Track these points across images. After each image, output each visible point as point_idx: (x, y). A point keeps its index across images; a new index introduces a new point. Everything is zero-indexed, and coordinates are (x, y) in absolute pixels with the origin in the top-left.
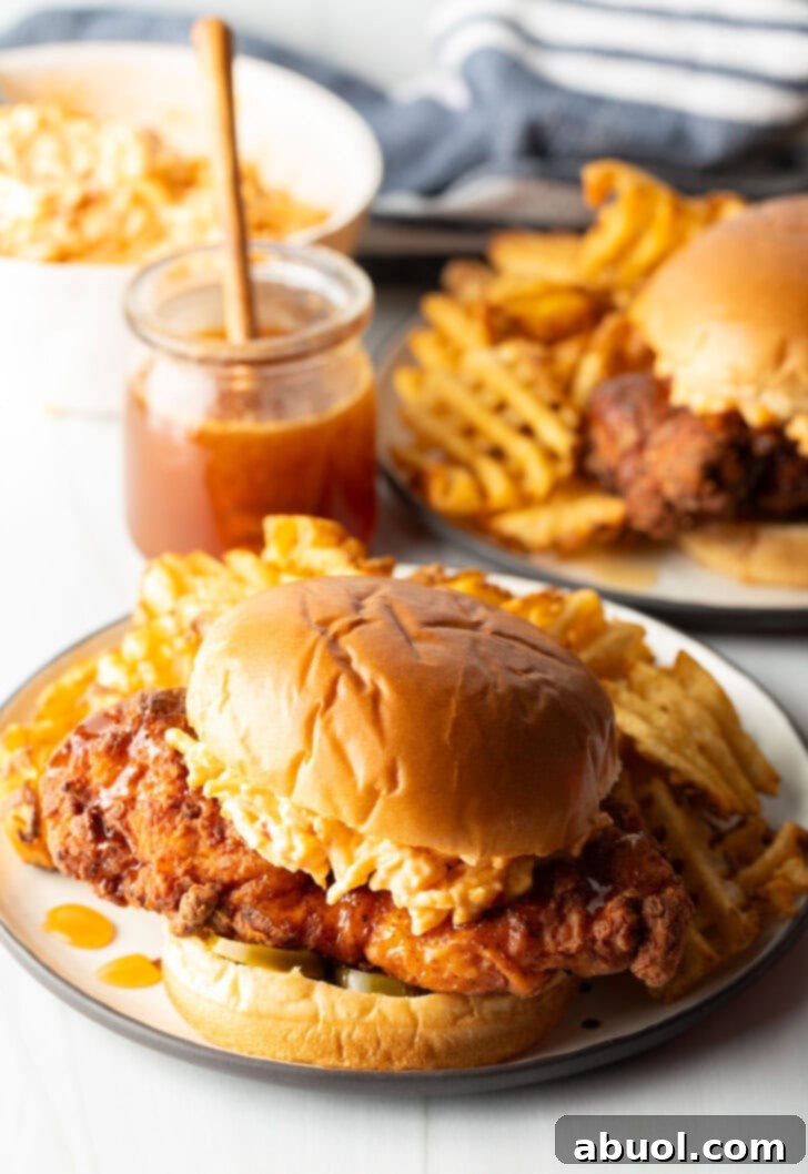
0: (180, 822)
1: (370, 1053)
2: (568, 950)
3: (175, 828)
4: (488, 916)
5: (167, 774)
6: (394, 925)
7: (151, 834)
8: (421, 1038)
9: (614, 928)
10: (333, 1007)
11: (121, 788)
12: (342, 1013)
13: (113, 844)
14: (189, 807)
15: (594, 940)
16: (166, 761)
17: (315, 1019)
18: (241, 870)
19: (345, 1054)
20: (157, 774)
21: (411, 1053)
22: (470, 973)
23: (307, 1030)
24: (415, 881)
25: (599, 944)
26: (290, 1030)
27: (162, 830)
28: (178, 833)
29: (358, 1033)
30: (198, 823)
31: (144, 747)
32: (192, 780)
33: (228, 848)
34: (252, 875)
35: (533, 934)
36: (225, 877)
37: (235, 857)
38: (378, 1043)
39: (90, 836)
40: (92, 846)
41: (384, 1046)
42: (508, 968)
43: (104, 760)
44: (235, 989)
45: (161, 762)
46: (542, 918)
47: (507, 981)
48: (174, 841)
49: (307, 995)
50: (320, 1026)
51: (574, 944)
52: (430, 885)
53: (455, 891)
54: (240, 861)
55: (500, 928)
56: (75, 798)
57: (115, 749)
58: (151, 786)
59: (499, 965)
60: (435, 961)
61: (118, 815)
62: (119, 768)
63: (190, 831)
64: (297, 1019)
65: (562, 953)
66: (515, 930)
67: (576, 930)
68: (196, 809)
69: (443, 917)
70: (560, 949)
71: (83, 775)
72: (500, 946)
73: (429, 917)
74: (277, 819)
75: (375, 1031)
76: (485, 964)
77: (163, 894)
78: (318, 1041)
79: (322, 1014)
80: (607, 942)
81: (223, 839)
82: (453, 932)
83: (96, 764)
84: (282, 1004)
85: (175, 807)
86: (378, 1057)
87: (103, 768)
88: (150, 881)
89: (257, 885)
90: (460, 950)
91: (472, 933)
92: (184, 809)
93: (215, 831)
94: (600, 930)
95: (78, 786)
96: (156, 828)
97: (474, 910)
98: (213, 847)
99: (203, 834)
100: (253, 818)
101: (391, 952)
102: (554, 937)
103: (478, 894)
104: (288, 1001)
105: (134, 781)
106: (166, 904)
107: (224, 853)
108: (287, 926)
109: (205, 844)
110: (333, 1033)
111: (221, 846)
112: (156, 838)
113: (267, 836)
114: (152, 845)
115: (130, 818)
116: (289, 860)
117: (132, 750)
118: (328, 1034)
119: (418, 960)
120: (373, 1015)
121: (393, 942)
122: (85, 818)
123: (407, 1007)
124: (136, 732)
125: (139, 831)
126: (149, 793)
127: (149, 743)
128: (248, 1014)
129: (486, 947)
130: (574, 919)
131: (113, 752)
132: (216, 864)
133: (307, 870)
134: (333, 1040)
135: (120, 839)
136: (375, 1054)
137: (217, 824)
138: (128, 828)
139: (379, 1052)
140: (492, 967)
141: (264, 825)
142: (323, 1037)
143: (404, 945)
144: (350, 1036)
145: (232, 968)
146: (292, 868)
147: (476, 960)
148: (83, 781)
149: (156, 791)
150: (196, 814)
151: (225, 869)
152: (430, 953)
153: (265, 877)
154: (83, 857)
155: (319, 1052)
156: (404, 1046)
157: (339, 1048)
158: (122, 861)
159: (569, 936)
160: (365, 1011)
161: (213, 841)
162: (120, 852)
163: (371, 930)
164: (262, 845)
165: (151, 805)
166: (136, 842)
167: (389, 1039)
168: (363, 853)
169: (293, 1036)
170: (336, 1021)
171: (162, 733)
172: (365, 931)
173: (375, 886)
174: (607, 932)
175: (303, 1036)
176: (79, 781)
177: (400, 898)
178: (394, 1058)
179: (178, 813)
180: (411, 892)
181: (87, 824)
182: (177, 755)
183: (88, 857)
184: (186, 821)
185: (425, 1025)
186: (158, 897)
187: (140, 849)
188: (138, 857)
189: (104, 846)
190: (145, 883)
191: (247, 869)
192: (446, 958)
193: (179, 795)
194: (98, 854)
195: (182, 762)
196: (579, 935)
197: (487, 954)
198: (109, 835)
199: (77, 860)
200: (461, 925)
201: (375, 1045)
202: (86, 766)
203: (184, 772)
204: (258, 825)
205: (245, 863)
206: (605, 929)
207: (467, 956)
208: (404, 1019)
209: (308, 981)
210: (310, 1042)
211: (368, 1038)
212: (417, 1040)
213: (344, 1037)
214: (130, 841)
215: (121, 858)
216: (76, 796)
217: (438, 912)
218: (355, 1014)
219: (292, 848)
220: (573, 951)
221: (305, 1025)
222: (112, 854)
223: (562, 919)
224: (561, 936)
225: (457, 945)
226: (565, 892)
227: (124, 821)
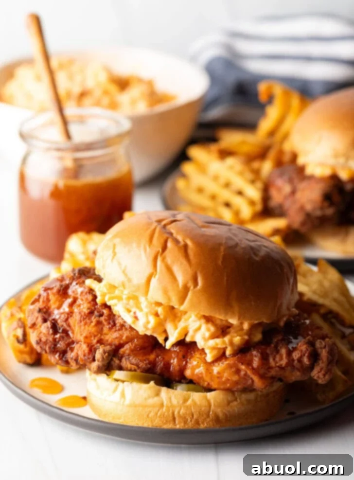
0: (94, 319)
1: (189, 420)
2: (281, 365)
3: (92, 322)
4: (243, 351)
5: (87, 299)
6: (198, 358)
7: (80, 327)
8: (213, 411)
9: (303, 354)
10: (170, 398)
11: (65, 308)
12: (175, 401)
13: (62, 335)
14: (98, 312)
15: (293, 360)
16: (86, 293)
17: (162, 405)
18: (124, 338)
19: (177, 422)
20: (82, 300)
21: (208, 420)
22: (235, 378)
23: (159, 411)
24: (207, 334)
25: (296, 362)
26: (150, 412)
27: (86, 324)
28: (93, 324)
29: (182, 411)
30: (102, 319)
31: (76, 289)
32: (99, 300)
33: (117, 328)
34: (130, 340)
35: (264, 358)
36: (116, 342)
37: (121, 332)
38: (193, 415)
39: (51, 331)
40: (52, 336)
41: (195, 417)
42: (254, 374)
43: (57, 296)
44: (123, 395)
45: (84, 294)
46: (268, 351)
47: (253, 381)
48: (91, 328)
49: (158, 394)
50: (164, 409)
51: (284, 362)
52: (213, 336)
53: (227, 339)
54: (123, 334)
55: (248, 357)
56: (43, 316)
57: (61, 291)
58: (79, 306)
59: (249, 372)
60: (218, 373)
61: (64, 320)
62: (64, 299)
63: (99, 323)
64: (153, 406)
65: (278, 367)
66: (256, 356)
67: (284, 356)
68: (101, 313)
69: (221, 352)
70: (278, 365)
71: (47, 305)
72: (249, 364)
73: (215, 352)
74: (141, 310)
75: (191, 409)
76: (242, 373)
77: (87, 354)
78: (164, 415)
79: (165, 403)
80: (300, 360)
81: (115, 325)
82: (226, 358)
83: (52, 298)
84: (146, 399)
85: (91, 313)
86: (193, 422)
87: (56, 300)
88: (80, 350)
89: (132, 344)
90: (230, 366)
91: (235, 358)
92: (96, 313)
93: (111, 322)
94: (296, 355)
95: (45, 310)
96: (83, 323)
97: (236, 348)
98: (110, 329)
99: (105, 323)
100: (129, 311)
101: (197, 371)
102: (274, 359)
103: (237, 340)
104: (149, 397)
105: (71, 305)
106: (89, 358)
107: (116, 331)
108: (147, 362)
109: (106, 329)
110: (171, 411)
111: (114, 328)
112: (83, 328)
113: (136, 318)
114: (80, 332)
115: (71, 321)
116: (147, 329)
117: (70, 292)
118: (168, 411)
119: (210, 373)
120: (189, 402)
121: (198, 366)
122: (49, 324)
123: (206, 397)
124: (71, 283)
125: (74, 326)
126: (79, 308)
127: (77, 287)
128: (130, 406)
129: (242, 364)
130: (283, 351)
131: (61, 293)
132: (112, 336)
133: (155, 335)
134: (171, 415)
135: (65, 332)
136: (191, 421)
137: (112, 317)
138: (69, 325)
139: (193, 420)
140: (246, 374)
141: (135, 313)
142: (166, 414)
143: (203, 366)
144: (179, 412)
145: (120, 384)
146: (149, 333)
147: (238, 371)
148: (47, 307)
149: (82, 307)
150: (101, 315)
151: (116, 338)
152: (216, 369)
153: (136, 340)
154: (48, 342)
155: (165, 421)
156: (205, 416)
157: (174, 419)
158: (66, 343)
159: (281, 359)
160: (186, 400)
161: (110, 326)
162: (65, 338)
163: (187, 363)
164: (134, 322)
165: (80, 313)
166: (73, 333)
167: (198, 413)
168: (182, 325)
169: (152, 414)
170: (172, 406)
171: (84, 282)
172: (184, 363)
173: (188, 339)
174: (300, 355)
175: (156, 414)
176: (45, 307)
177: (200, 344)
178: (200, 423)
179: (93, 316)
180: (206, 340)
181: (50, 326)
182: (91, 291)
183: (50, 342)
184: (97, 318)
185: (214, 405)
186: (84, 355)
187: (75, 335)
188: (74, 339)
189: (58, 336)
190: (78, 350)
191: (127, 337)
192: (224, 371)
193: (93, 308)
194: (55, 340)
195: (94, 293)
196: (286, 358)
197: (243, 367)
198: (60, 331)
199: (46, 343)
200: (230, 355)
201: (191, 416)
202: (48, 300)
203: (95, 297)
204: (132, 313)
205: (126, 334)
206: (298, 354)
207: (233, 370)
208: (204, 403)
209: (158, 387)
210: (159, 417)
211: (188, 413)
212: (211, 413)
213: (176, 413)
214: (70, 333)
215: (66, 341)
216: (44, 315)
217: (219, 349)
218: (181, 402)
219: (148, 322)
220: (284, 365)
221: (157, 409)
222: (61, 339)
223: (278, 352)
224: (277, 359)
225: (228, 364)
226: (278, 340)
227: (67, 322)
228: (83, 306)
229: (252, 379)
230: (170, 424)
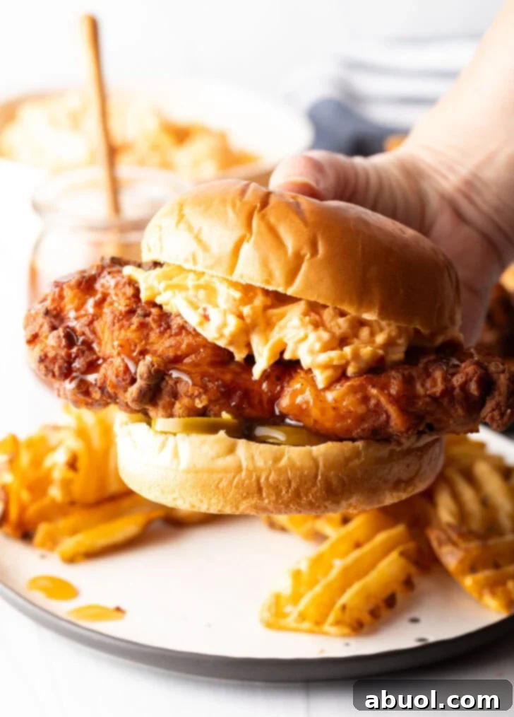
0: (135, 320)
1: (284, 492)
2: (434, 394)
3: (131, 324)
4: (376, 369)
5: (124, 294)
6: (302, 378)
7: (112, 332)
8: (322, 475)
9: (468, 378)
10: (252, 458)
11: (90, 306)
12: (260, 463)
13: (81, 347)
14: (142, 310)
15: (453, 388)
16: (124, 285)
17: (239, 469)
18: (184, 346)
19: (264, 495)
20: (117, 295)
21: (315, 489)
22: (361, 410)
23: (234, 478)
24: (318, 346)
25: (457, 391)
26: (221, 480)
27: (122, 327)
28: (134, 327)
29: (273, 477)
30: (149, 320)
31: (107, 282)
32: (144, 296)
33: (173, 332)
34: (193, 350)
35: (408, 381)
36: (171, 354)
37: (178, 338)
38: (289, 483)
39: (64, 342)
40: (65, 350)
41: (294, 485)
42: (390, 402)
43: (76, 291)
44: (176, 454)
45: (120, 286)
46: (414, 373)
47: (388, 417)
48: (130, 334)
49: (232, 450)
50: (244, 474)
51: (439, 388)
52: (327, 347)
53: (348, 350)
54: (183, 340)
55: (383, 379)
56: (51, 322)
57: (84, 283)
58: (111, 304)
59: (383, 400)
60: (336, 401)
61: (87, 323)
62: (87, 297)
63: (143, 326)
64: (225, 471)
65: (430, 396)
66: (395, 378)
67: (439, 380)
68: (148, 312)
69: (340, 371)
70: (428, 392)
71: (59, 305)
72: (384, 388)
73: (329, 373)
74: (216, 306)
75: (287, 474)
76: (373, 402)
77: (121, 374)
78: (243, 485)
79: (244, 464)
80: (464, 386)
81: (169, 327)
82: (348, 378)
83: (68, 294)
84: (213, 459)
85: (131, 312)
86: (290, 495)
87: (75, 296)
88: (108, 372)
89: (196, 357)
90: (354, 390)
91: (362, 378)
92: (139, 311)
93: (163, 323)
94: (457, 380)
95: (55, 313)
96: (117, 326)
97: (363, 365)
98: (162, 333)
99: (154, 325)
100: (196, 307)
101: (299, 400)
102: (423, 385)
103: (366, 351)
104: (218, 456)
105: (99, 304)
106: (124, 380)
107: (171, 336)
108: (220, 382)
109: (153, 336)
110: (254, 478)
111: (168, 331)
112: (116, 333)
113: (206, 318)
114: (109, 343)
115: (97, 324)
116: (222, 336)
117: (98, 286)
118: (250, 478)
119: (321, 401)
120: (283, 462)
121: (302, 392)
122: (60, 332)
123: (310, 453)
124: (99, 274)
125: (103, 332)
126: (111, 307)
127: (108, 277)
128: (188, 471)
129: (374, 386)
130: (438, 375)
131: (82, 287)
132: (164, 345)
134: (254, 484)
135: (88, 345)
136: (287, 492)
137: (164, 317)
138: (94, 332)
139: (290, 491)
140: (378, 404)
141: (205, 310)
142: (247, 482)
143: (310, 391)
144: (267, 478)
145: (171, 438)
146: (222, 343)
147: (366, 399)
148: (58, 309)
149: (116, 304)
150: (147, 315)
151: (171, 346)
152: (330, 396)
153: (202, 350)
154: (59, 357)
155: (245, 494)
156: (309, 484)
157: (260, 490)
158: (88, 360)
159: (434, 384)
160: (277, 459)
161: (162, 329)
162: (87, 353)
163: (282, 388)
164: (201, 324)
165: (113, 312)
166: (100, 344)
167: (297, 479)
168: (275, 335)
169: (223, 484)
170: (255, 469)
171: (120, 272)
172: (278, 388)
173: (287, 356)
174: (464, 379)
175: (231, 483)
176: (55, 309)
177: (306, 363)
178: (302, 494)
179: (134, 315)
180: (312, 352)
181: (62, 334)
182: (132, 282)
183: (62, 358)
184: (141, 319)
185: (325, 466)
186: (117, 376)
187: (103, 347)
188: (100, 354)
189: (74, 350)
190: (106, 370)
191: (189, 345)
192: (343, 398)
193: (134, 306)
194: (69, 355)
195: (136, 285)
196: (442, 383)
197: (374, 391)
198: (79, 343)
199: (54, 359)
200: (355, 373)
201: (287, 485)
202: (61, 297)
203: (137, 291)
204: (201, 311)
205: (186, 341)
206: (462, 378)
207: (359, 396)
208: (308, 463)
209: (232, 440)
210: (236, 487)
211: (282, 479)
212: (319, 478)
213: (262, 480)
214: (95, 346)
215: (87, 357)
216: (53, 320)
217: (335, 367)
218: (270, 462)
219: (225, 325)
220: (438, 394)
221: (232, 474)
222: (81, 354)
223: (429, 375)
224: (428, 384)
225: (352, 386)
226: (429, 362)
227: (92, 327)
228: (120, 303)
229: (386, 412)
230: (253, 497)
